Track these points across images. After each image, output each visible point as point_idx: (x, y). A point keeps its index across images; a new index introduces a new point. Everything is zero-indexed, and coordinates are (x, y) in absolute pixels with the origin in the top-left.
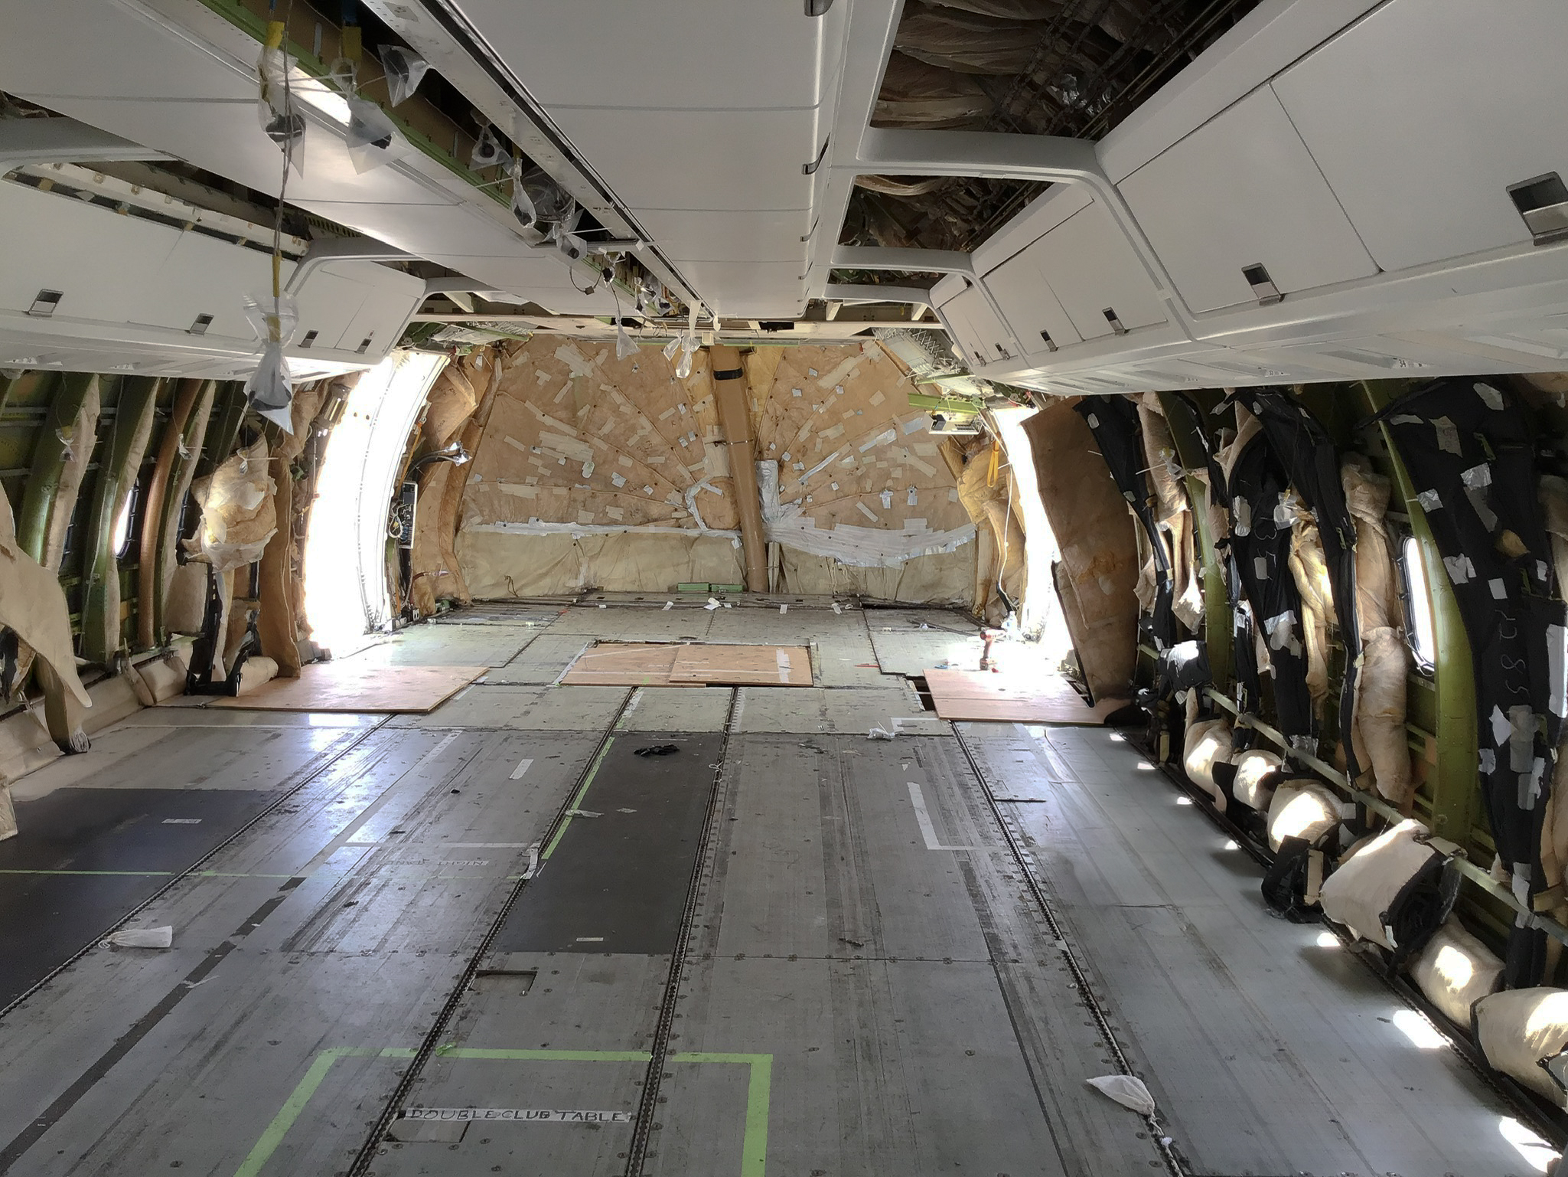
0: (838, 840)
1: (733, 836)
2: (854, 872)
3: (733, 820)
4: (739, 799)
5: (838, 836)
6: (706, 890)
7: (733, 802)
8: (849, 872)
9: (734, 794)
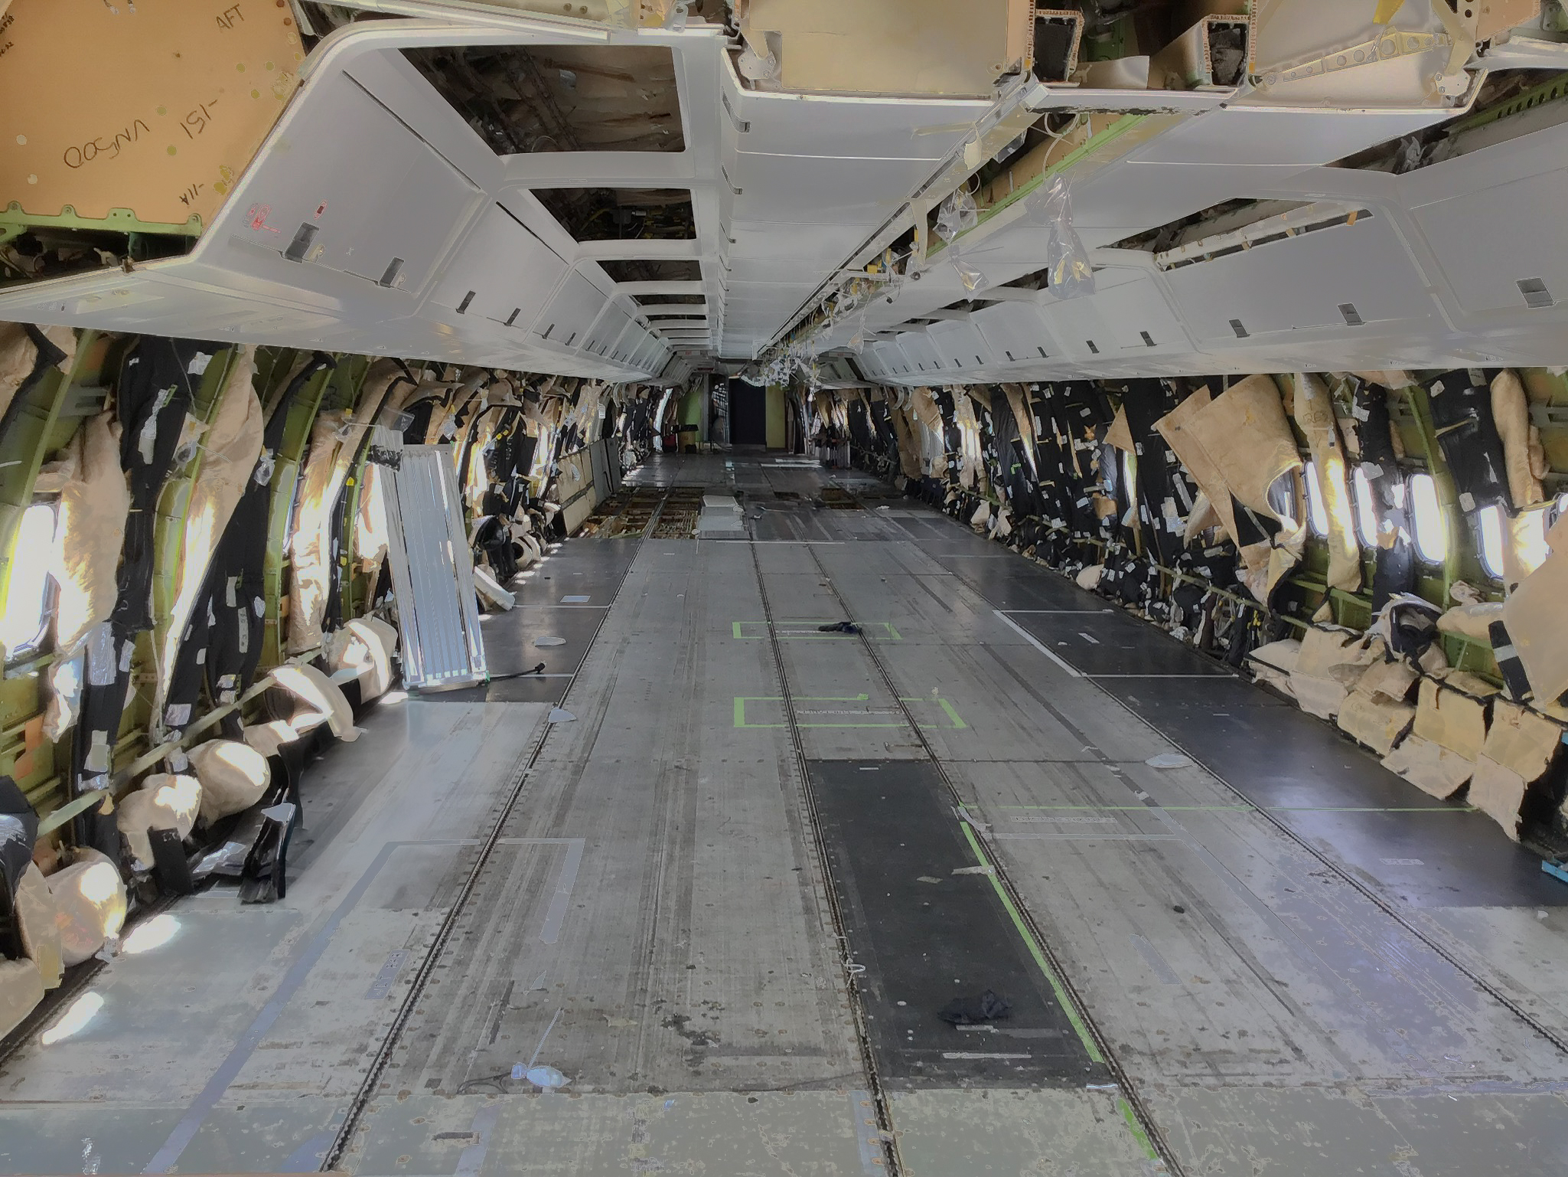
0: (678, 847)
1: (792, 849)
2: (668, 816)
3: (797, 869)
4: (799, 903)
5: (677, 852)
6: (799, 800)
7: (804, 897)
8: (673, 815)
9: (808, 910)
